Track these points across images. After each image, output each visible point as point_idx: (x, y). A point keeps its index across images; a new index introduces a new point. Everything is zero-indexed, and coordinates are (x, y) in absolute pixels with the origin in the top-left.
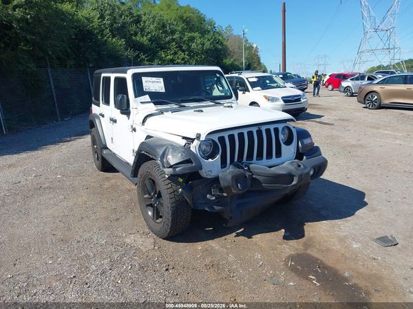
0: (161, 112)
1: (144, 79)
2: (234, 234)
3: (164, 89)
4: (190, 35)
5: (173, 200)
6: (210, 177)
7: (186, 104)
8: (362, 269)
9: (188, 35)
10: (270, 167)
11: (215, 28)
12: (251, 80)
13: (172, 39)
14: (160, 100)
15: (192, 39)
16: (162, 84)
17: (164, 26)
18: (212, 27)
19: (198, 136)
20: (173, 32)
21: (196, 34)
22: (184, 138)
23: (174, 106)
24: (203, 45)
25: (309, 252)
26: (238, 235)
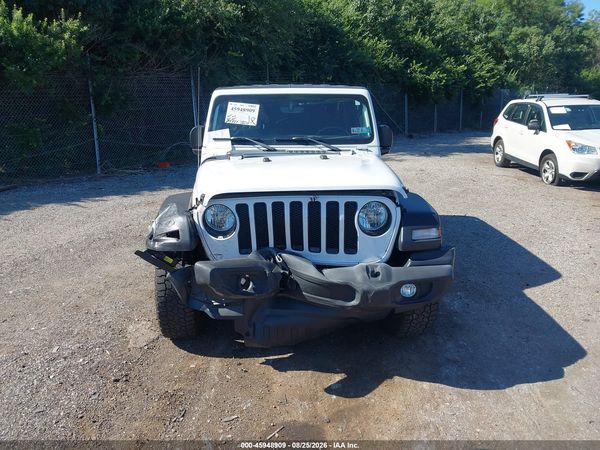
1: (231, 105)
2: (263, 359)
3: (255, 121)
4: (520, 30)
7: (278, 147)
9: (517, 31)
11: (580, 16)
12: (554, 111)
13: (486, 37)
15: (522, 38)
16: (255, 115)
17: (475, 17)
18: (576, 15)
19: (202, 199)
20: (490, 27)
21: (533, 29)
24: (541, 46)
26: (267, 363)
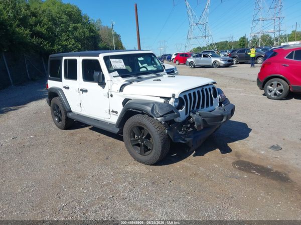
0: (130, 82)
1: (112, 60)
3: (125, 67)
4: (74, 25)
5: (162, 138)
6: (180, 121)
8: (274, 164)
9: (72, 25)
10: (211, 112)
11: (89, 21)
14: (125, 75)
15: (76, 29)
16: (123, 63)
18: (87, 20)
19: (174, 96)
21: (79, 25)
22: (161, 97)
23: (134, 78)
25: (241, 159)
